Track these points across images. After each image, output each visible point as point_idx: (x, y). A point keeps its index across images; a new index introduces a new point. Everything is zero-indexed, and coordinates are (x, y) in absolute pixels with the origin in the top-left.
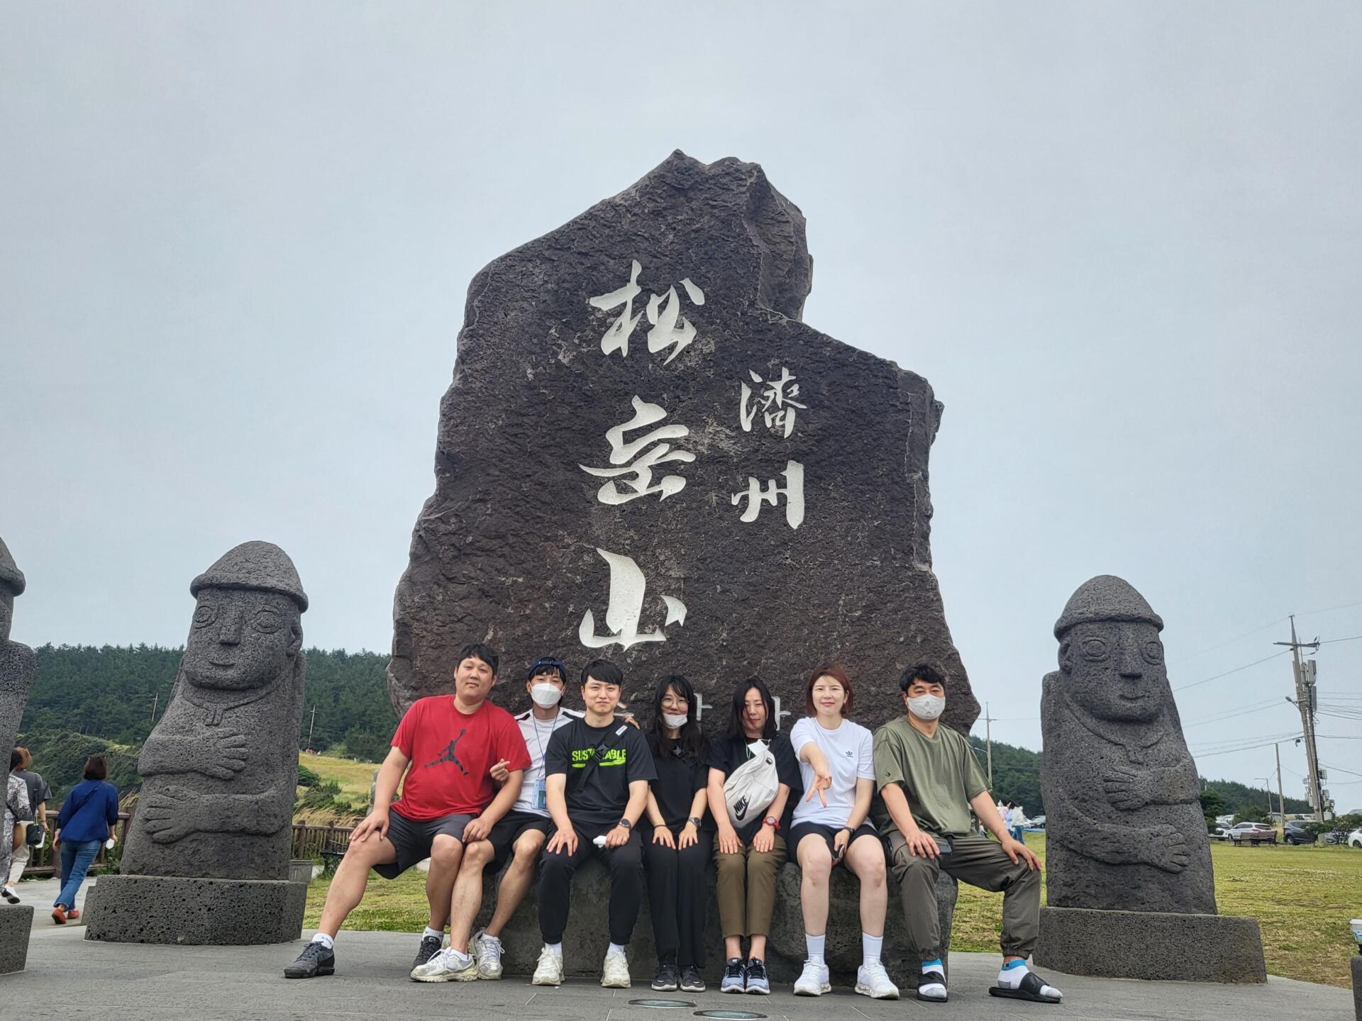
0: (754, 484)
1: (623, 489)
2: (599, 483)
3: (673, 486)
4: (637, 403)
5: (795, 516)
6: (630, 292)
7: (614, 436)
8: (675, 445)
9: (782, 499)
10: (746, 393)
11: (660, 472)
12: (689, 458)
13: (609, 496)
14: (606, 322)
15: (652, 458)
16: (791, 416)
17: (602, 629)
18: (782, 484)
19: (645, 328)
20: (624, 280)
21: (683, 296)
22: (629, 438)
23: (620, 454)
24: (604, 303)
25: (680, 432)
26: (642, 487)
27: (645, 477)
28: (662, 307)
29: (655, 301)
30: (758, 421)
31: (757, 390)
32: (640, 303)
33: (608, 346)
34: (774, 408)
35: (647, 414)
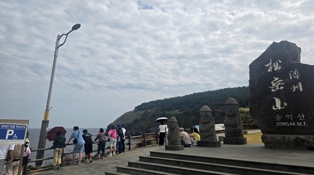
0: (294, 86)
1: (275, 89)
2: (272, 89)
3: (282, 88)
4: (274, 78)
5: (301, 90)
6: (271, 63)
7: (272, 83)
8: (281, 82)
9: (299, 88)
10: (290, 74)
11: (280, 86)
12: (283, 84)
13: (273, 90)
14: (268, 68)
15: (278, 84)
16: (298, 76)
17: (276, 107)
18: (298, 85)
19: (273, 68)
20: (269, 62)
21: (278, 62)
22: (274, 82)
23: (273, 85)
24: (267, 65)
25: (282, 81)
26: (277, 89)
27: (278, 87)
28: (276, 64)
29: (274, 64)
30: (293, 77)
31: (292, 73)
32: (272, 64)
33: (269, 71)
34: (295, 75)
35: (276, 79)
